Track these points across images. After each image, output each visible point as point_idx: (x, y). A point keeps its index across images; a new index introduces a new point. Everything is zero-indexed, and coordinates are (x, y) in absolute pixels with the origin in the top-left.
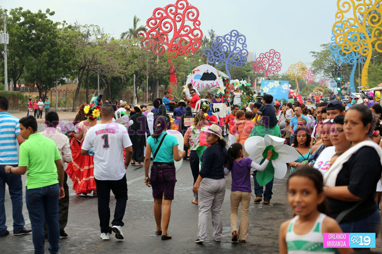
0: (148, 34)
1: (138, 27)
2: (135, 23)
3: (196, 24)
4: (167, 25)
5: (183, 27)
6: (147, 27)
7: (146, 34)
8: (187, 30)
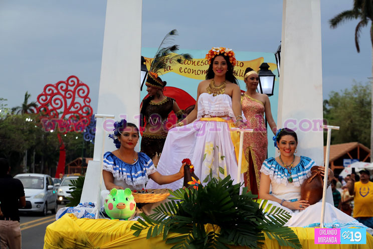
0: (39, 110)
1: (29, 102)
2: (26, 99)
3: (87, 101)
4: (58, 101)
5: (73, 104)
6: (37, 103)
7: (37, 110)
8: (77, 107)
